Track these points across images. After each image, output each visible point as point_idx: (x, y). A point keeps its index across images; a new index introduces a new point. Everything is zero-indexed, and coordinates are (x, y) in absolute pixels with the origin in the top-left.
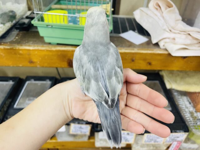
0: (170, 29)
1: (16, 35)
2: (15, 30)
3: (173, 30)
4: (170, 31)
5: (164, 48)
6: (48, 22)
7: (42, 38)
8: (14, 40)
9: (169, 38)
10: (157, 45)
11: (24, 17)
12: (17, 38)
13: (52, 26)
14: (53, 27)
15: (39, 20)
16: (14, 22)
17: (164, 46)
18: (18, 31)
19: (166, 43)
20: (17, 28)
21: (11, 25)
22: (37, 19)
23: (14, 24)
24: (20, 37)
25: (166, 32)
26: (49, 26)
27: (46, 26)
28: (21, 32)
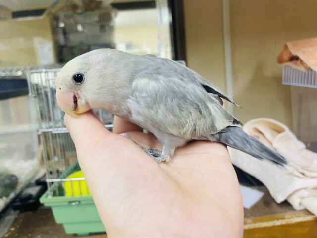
0: (301, 170)
1: (11, 222)
2: (13, 212)
3: (308, 173)
4: (303, 174)
5: (301, 208)
6: (73, 195)
7: (61, 225)
8: (7, 235)
9: (305, 189)
10: (286, 204)
11: (33, 182)
12: (13, 229)
13: (79, 202)
14: (82, 203)
15: (54, 194)
16: (12, 195)
17: (300, 204)
18: (18, 212)
19: (302, 198)
20: (15, 208)
21: (6, 204)
22: (51, 191)
23: (11, 200)
24: (18, 226)
25: (297, 179)
26: (74, 204)
27: (67, 204)
28: (23, 215)
